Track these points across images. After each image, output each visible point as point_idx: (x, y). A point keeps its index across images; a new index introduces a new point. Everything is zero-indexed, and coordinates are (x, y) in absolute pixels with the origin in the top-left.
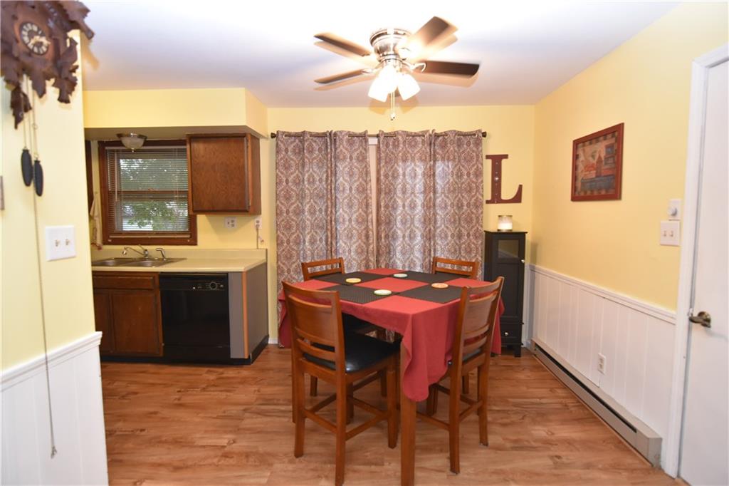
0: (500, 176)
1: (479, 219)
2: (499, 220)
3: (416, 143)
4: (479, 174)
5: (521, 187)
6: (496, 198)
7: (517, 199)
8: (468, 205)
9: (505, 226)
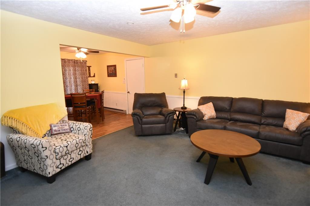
0: (90, 71)
1: (88, 81)
2: (92, 81)
3: (70, 62)
4: (86, 70)
5: (95, 74)
6: (90, 76)
7: (94, 76)
8: (84, 78)
9: (93, 83)
